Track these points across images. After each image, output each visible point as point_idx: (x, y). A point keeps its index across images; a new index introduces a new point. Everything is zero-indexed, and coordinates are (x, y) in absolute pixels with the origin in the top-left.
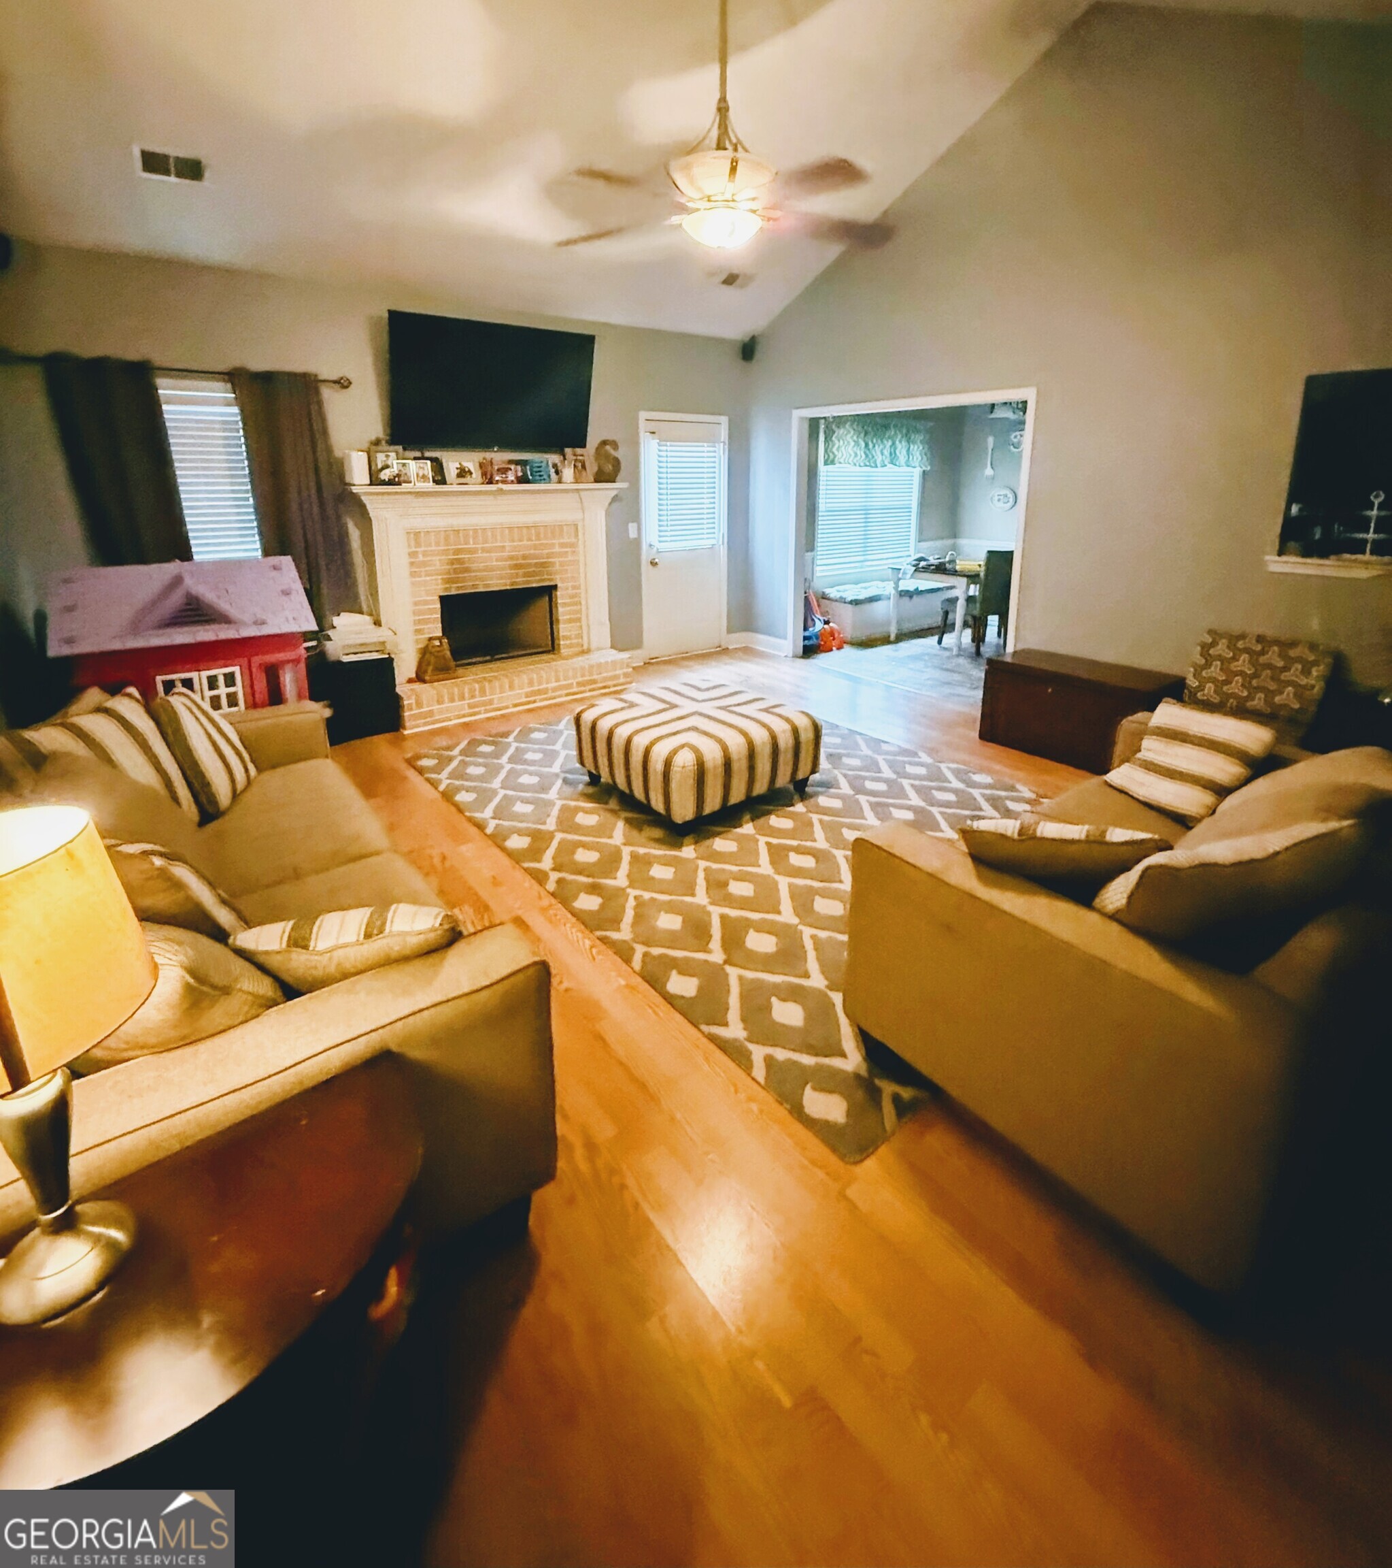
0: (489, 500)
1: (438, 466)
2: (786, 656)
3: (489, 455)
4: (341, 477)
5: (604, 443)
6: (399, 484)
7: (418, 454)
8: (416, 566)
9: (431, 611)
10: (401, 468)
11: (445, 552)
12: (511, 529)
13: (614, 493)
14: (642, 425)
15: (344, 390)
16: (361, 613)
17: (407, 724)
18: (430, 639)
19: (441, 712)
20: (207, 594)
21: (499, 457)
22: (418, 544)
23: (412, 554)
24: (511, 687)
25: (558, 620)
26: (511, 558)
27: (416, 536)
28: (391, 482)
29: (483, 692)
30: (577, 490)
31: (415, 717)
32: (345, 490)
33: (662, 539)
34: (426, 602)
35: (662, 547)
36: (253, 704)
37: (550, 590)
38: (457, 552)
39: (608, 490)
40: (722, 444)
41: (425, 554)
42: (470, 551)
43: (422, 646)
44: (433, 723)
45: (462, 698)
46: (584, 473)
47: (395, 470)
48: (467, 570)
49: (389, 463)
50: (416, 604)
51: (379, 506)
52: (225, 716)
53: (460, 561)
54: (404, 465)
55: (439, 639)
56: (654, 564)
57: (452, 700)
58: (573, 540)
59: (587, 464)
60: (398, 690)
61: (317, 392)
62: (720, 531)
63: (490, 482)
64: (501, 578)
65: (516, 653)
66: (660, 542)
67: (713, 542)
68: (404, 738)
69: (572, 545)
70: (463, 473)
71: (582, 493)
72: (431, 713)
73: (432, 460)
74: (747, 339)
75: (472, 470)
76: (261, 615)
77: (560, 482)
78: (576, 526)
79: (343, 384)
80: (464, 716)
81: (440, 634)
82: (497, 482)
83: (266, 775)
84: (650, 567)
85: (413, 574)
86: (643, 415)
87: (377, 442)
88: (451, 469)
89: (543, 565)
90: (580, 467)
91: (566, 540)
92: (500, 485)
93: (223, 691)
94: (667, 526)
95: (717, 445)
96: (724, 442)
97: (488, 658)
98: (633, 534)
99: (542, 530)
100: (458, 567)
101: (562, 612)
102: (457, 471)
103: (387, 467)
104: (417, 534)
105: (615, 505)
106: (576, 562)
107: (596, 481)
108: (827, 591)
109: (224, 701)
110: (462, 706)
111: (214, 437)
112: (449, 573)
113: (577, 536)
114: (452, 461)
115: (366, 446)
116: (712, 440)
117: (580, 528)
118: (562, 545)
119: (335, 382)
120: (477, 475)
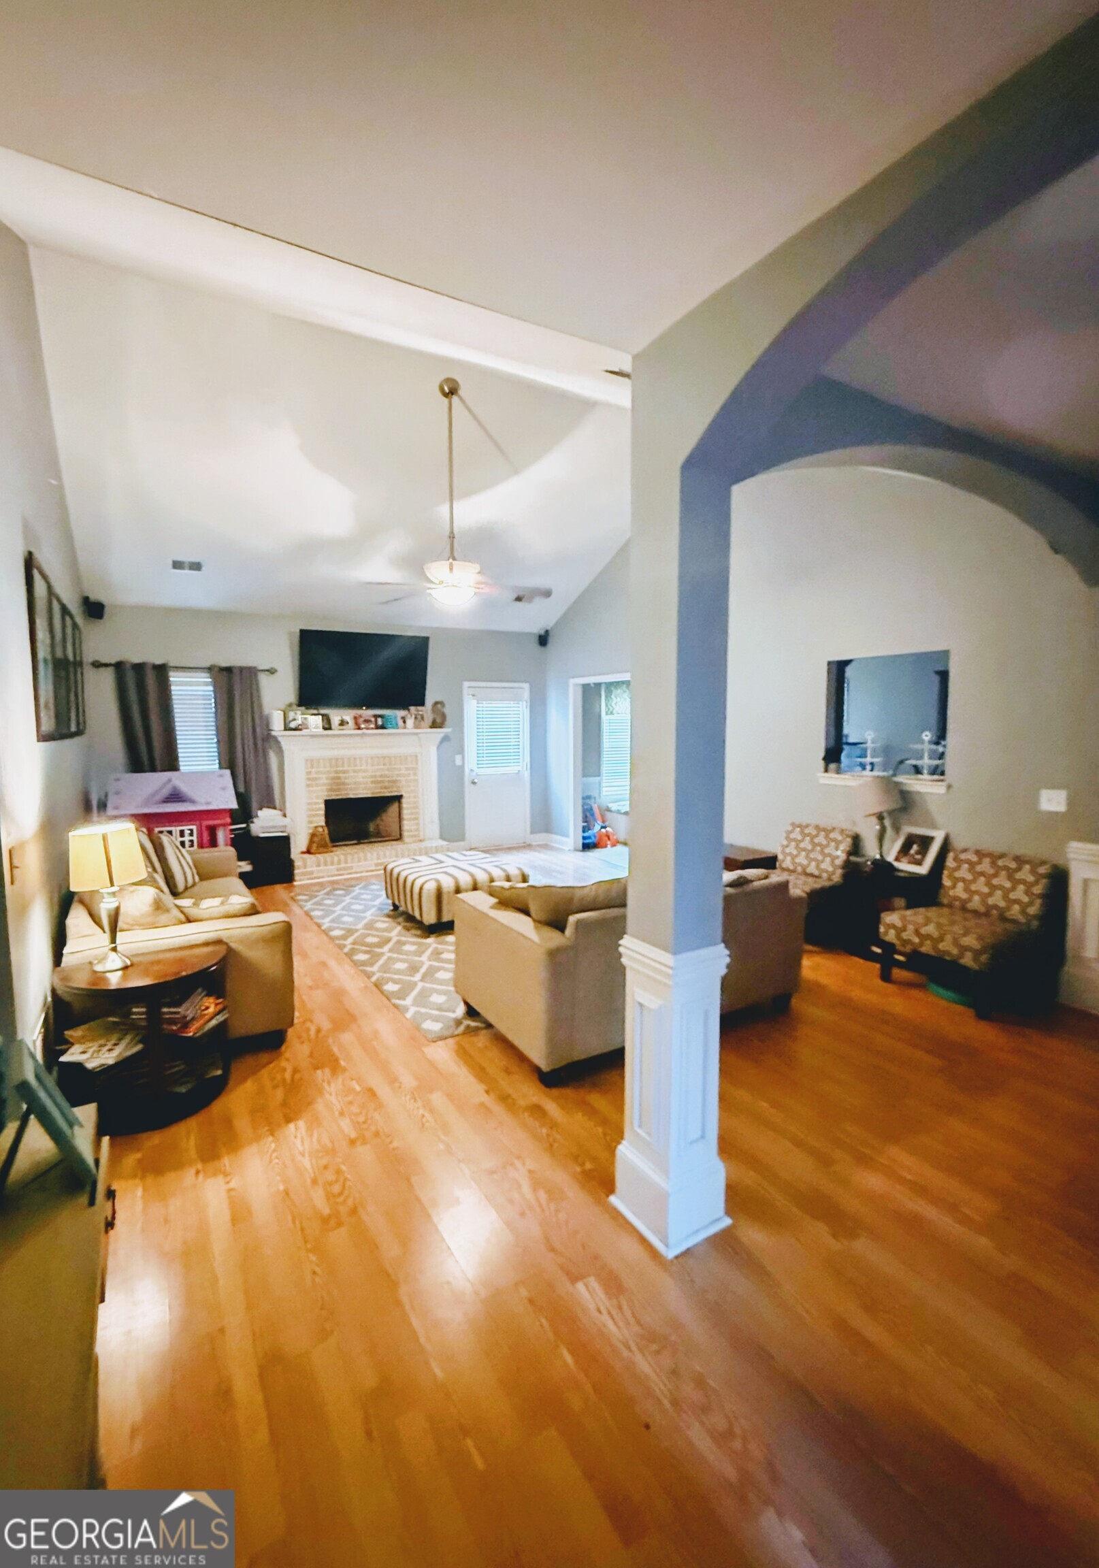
0: (358, 739)
1: (326, 719)
2: (570, 850)
3: (360, 712)
4: (268, 725)
5: (436, 703)
6: (301, 730)
7: (315, 712)
8: (311, 781)
9: (319, 810)
10: (304, 721)
11: (329, 772)
12: (372, 758)
13: (442, 735)
14: (466, 691)
15: (272, 675)
16: (275, 808)
17: (297, 878)
18: (316, 827)
19: (318, 871)
20: (184, 788)
21: (368, 713)
22: (312, 767)
23: (309, 773)
24: (366, 860)
25: (403, 819)
26: (372, 777)
27: (311, 762)
28: (295, 729)
29: (346, 862)
30: (416, 734)
31: (303, 874)
32: (269, 734)
33: (479, 766)
34: (316, 803)
35: (481, 771)
36: (201, 846)
37: (399, 798)
38: (336, 772)
39: (439, 733)
40: (525, 702)
41: (317, 773)
42: (344, 772)
43: (311, 831)
44: (312, 879)
45: (332, 864)
46: (422, 723)
47: (299, 722)
48: (344, 784)
49: (296, 718)
50: (309, 804)
51: (289, 743)
52: (187, 851)
53: (339, 778)
54: (306, 719)
55: (322, 827)
56: (474, 783)
57: (326, 865)
58: (414, 766)
59: (425, 716)
60: (293, 856)
61: (256, 675)
62: (524, 761)
63: (359, 728)
64: (365, 789)
65: (373, 840)
66: (478, 768)
67: (519, 768)
68: (294, 886)
69: (413, 769)
70: (343, 723)
71: (420, 735)
72: (312, 873)
73: (323, 715)
74: (542, 632)
75: (349, 721)
76: (210, 800)
77: (405, 728)
78: (416, 756)
79: (272, 671)
80: (332, 876)
81: (323, 824)
82: (362, 729)
83: (205, 883)
84: (472, 785)
85: (308, 786)
86: (466, 684)
87: (290, 705)
88: (335, 720)
89: (395, 782)
90: (419, 719)
91: (410, 766)
92: (365, 731)
93: (187, 839)
94: (483, 757)
95: (521, 703)
96: (527, 702)
97: (355, 842)
98: (458, 762)
99: (393, 759)
100: (337, 782)
101: (406, 813)
102: (340, 722)
103: (294, 720)
104: (312, 761)
105: (445, 744)
106: (416, 780)
107: (431, 727)
108: (610, 805)
109: (187, 844)
110: (332, 869)
111: (198, 704)
112: (331, 785)
113: (417, 764)
114: (336, 715)
115: (283, 707)
116: (517, 699)
117: (419, 758)
118: (407, 769)
119: (268, 671)
120: (351, 724)
